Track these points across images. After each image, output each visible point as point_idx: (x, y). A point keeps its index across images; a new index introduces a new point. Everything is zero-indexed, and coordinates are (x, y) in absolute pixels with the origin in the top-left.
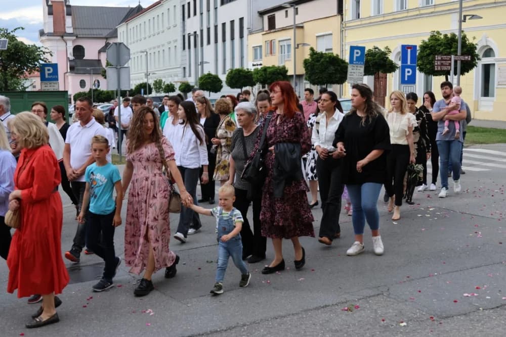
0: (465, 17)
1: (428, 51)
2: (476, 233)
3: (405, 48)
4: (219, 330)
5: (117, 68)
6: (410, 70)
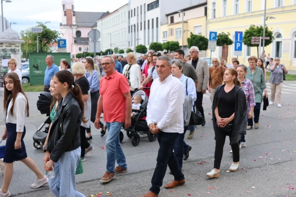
0: (267, 18)
1: (249, 35)
2: (268, 126)
3: (237, 33)
4: (135, 172)
5: (94, 42)
6: (239, 44)
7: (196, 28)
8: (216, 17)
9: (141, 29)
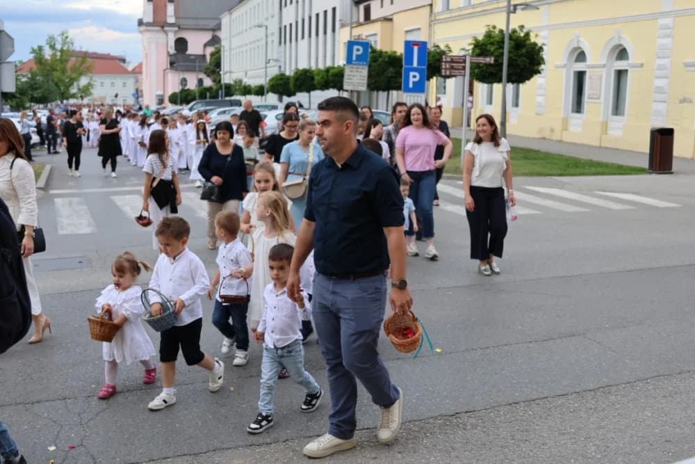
0: (515, 6)
3: (409, 45)
6: (417, 74)
7: (409, 33)
8: (450, 8)
9: (303, 37)
